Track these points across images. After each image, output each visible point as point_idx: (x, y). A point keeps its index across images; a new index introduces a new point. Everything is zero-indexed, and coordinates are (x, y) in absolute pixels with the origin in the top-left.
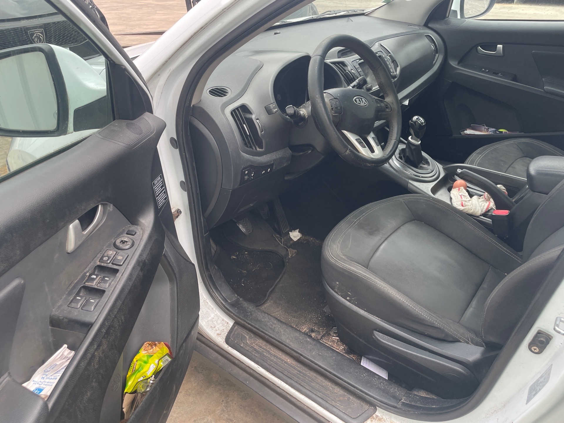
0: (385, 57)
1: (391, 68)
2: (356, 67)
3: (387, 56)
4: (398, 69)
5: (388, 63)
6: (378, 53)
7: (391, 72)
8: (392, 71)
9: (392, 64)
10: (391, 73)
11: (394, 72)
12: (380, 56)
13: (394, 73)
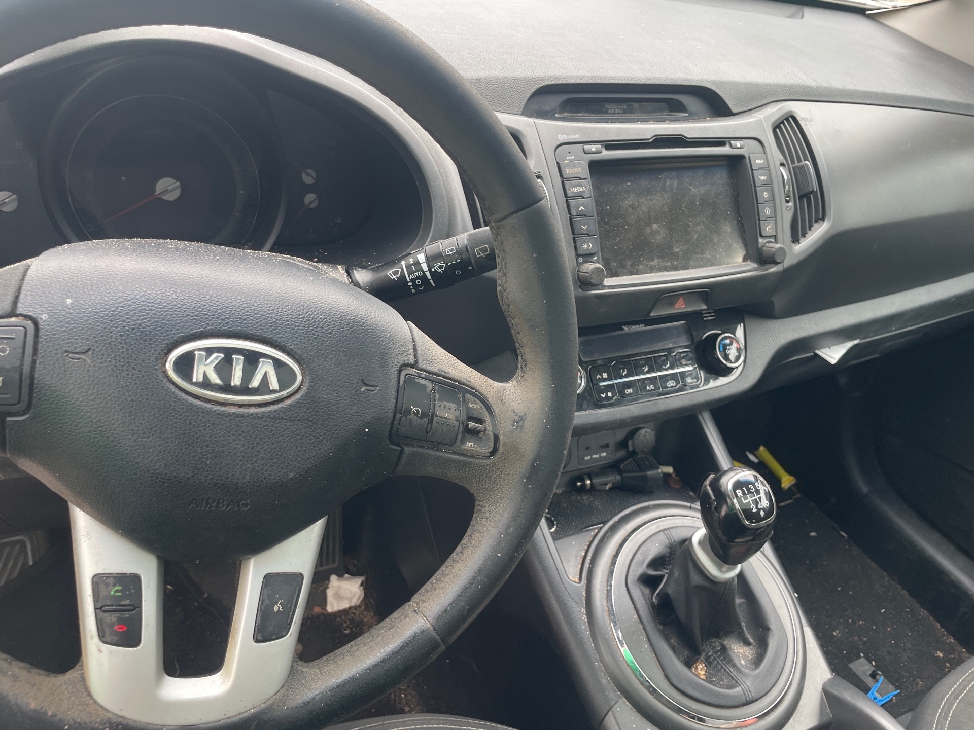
0: (766, 168)
1: (774, 217)
2: (567, 172)
3: (782, 165)
4: (818, 233)
5: (766, 195)
6: (738, 144)
7: (762, 236)
8: (768, 229)
9: (791, 204)
10: (761, 240)
11: (780, 237)
12: (741, 158)
13: (776, 242)
